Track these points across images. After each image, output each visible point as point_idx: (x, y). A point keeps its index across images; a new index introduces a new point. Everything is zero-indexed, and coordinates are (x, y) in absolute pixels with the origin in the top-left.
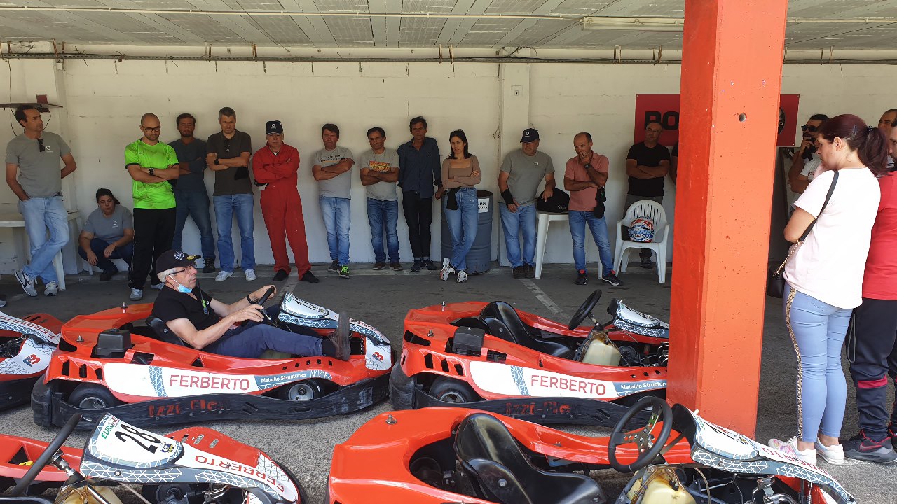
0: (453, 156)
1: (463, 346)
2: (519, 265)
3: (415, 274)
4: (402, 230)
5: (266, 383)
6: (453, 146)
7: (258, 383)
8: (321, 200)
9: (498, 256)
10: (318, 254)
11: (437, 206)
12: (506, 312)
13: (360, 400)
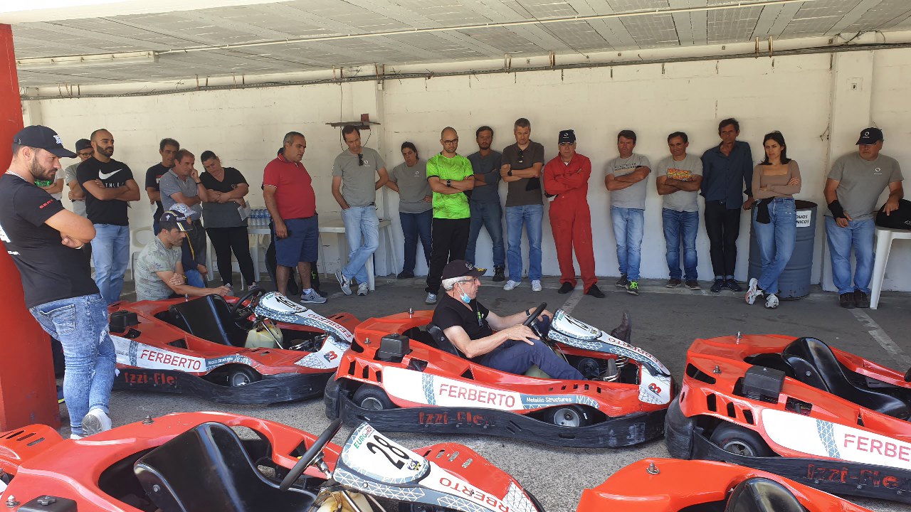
0: (767, 162)
1: (755, 390)
2: (848, 291)
3: (715, 294)
4: (702, 244)
5: (531, 403)
6: (767, 150)
7: (524, 401)
8: (612, 210)
9: (822, 278)
10: (606, 267)
11: (746, 218)
12: (819, 351)
13: (630, 435)
